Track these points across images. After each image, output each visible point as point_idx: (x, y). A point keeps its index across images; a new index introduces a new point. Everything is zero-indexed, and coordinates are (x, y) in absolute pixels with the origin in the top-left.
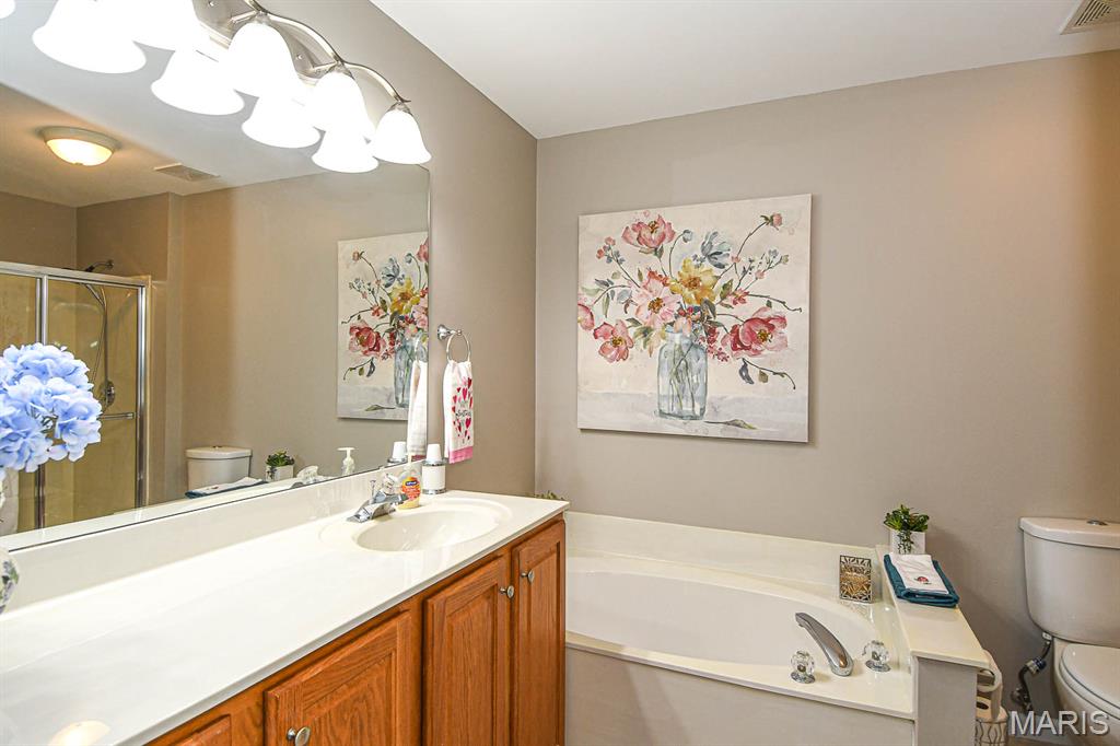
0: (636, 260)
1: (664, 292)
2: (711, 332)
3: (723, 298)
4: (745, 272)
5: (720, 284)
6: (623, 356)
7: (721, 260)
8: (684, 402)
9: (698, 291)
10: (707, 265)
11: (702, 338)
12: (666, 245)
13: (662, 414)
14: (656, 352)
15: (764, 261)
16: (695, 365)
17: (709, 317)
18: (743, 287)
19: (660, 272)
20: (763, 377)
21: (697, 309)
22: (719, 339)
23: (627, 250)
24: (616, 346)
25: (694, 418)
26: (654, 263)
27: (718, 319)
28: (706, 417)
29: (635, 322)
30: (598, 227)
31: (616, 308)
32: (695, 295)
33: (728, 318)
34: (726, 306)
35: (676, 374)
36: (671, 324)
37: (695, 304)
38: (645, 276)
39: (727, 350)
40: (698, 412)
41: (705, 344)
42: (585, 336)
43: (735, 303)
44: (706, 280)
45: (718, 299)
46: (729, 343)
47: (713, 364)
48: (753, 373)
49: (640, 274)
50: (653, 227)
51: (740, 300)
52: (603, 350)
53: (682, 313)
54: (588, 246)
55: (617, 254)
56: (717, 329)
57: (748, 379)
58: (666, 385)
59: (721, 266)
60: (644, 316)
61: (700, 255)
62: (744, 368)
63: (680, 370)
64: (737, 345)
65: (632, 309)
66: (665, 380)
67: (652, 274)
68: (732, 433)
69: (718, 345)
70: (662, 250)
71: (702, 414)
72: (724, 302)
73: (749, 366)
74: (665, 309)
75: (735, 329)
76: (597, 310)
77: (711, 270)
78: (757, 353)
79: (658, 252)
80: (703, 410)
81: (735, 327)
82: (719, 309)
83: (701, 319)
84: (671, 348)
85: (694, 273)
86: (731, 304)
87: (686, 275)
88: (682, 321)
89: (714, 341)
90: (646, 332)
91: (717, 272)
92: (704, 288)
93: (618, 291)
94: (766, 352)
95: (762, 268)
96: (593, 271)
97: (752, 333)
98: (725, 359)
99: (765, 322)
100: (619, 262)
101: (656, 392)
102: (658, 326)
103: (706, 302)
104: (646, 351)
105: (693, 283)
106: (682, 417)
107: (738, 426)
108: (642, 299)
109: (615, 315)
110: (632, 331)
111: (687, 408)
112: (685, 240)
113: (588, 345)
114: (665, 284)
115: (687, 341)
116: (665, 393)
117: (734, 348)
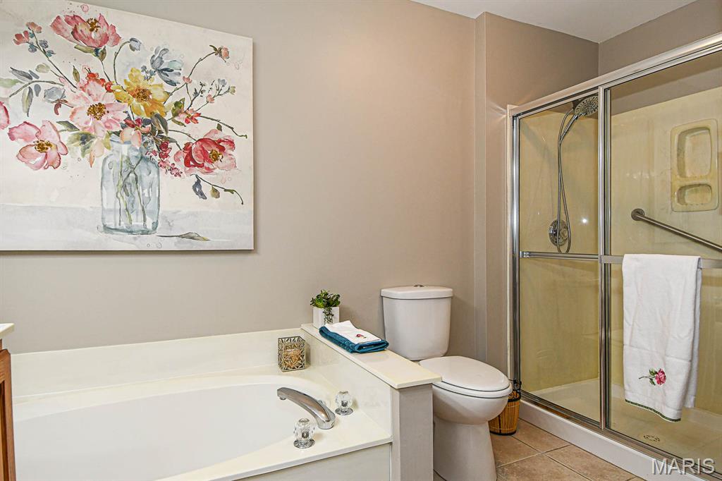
0: (69, 56)
1: (109, 99)
2: (164, 147)
3: (176, 115)
4: (196, 94)
5: (171, 101)
6: (56, 164)
7: (171, 77)
8: (133, 216)
9: (148, 104)
10: (157, 79)
11: (154, 152)
12: (110, 49)
13: (107, 229)
14: (98, 162)
15: (214, 87)
16: (146, 179)
17: (160, 132)
18: (194, 107)
19: (102, 76)
20: (216, 193)
21: (146, 122)
22: (172, 154)
23: (58, 42)
24: (43, 151)
25: (145, 232)
26: (95, 65)
27: (170, 135)
28: (159, 232)
29: (72, 127)
31: (42, 108)
32: (144, 106)
33: (179, 135)
34: (179, 123)
35: (124, 187)
36: (118, 134)
37: (145, 116)
38: (83, 76)
39: (180, 166)
40: (150, 226)
41: (157, 159)
43: (187, 121)
44: (157, 94)
45: (169, 116)
46: (182, 160)
47: (166, 178)
48: (206, 189)
49: (76, 74)
50: (93, 25)
51: (191, 119)
52: (23, 154)
53: (128, 124)
55: (45, 44)
56: (170, 145)
57: (202, 195)
58: (111, 198)
59: (172, 83)
60: (83, 120)
61: (149, 68)
62: (198, 183)
63: (128, 183)
64: (189, 161)
65: (64, 110)
66: (111, 190)
67: (92, 76)
68: (187, 245)
69: (171, 160)
70: (104, 53)
71: (155, 229)
72: (176, 119)
73: (202, 183)
74: (110, 116)
75: (188, 147)
76: (15, 105)
77: (161, 86)
78: (209, 170)
79: (98, 52)
80: (155, 225)
81: (187, 145)
82: (170, 125)
83: (152, 132)
84: (118, 159)
85: (143, 84)
86: (184, 122)
87: (135, 85)
88: (130, 132)
89: (167, 156)
90: (85, 138)
91: (170, 88)
92: (154, 102)
93: (44, 86)
94: (217, 171)
95: (213, 93)
97: (204, 152)
98: (178, 174)
99: (217, 143)
100: (48, 54)
101: (99, 206)
102: (101, 133)
103: (157, 116)
104: (85, 160)
105: (143, 94)
106: (131, 232)
107: (192, 238)
108: (79, 103)
109: (41, 114)
110: (67, 136)
111: (137, 222)
112: (133, 49)
114: (109, 90)
115: (136, 153)
116: (112, 207)
117: (187, 164)
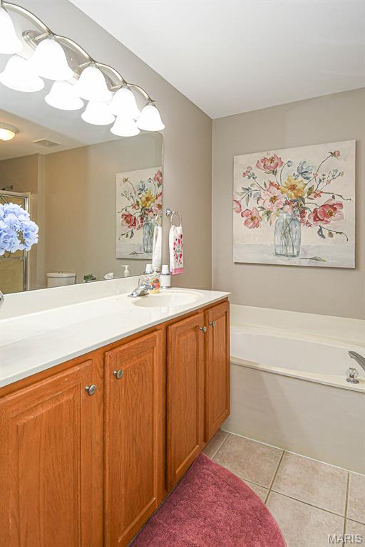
0: (263, 177)
1: (277, 193)
2: (303, 213)
3: (309, 195)
4: (320, 181)
5: (307, 187)
6: (257, 225)
7: (307, 175)
8: (288, 248)
9: (295, 192)
10: (300, 178)
11: (298, 216)
12: (279, 169)
13: (277, 254)
14: (274, 223)
15: (331, 175)
16: (294, 230)
17: (301, 205)
18: (319, 189)
19: (275, 183)
20: (331, 235)
21: (295, 201)
22: (307, 216)
23: (259, 172)
24: (253, 220)
25: (293, 256)
26: (273, 178)
27: (306, 205)
28: (300, 256)
29: (263, 208)
30: (244, 161)
31: (253, 202)
32: (294, 194)
33: (311, 205)
34: (311, 199)
35: (284, 234)
36: (282, 209)
37: (295, 198)
38: (268, 185)
39: (311, 221)
40: (296, 253)
41: (299, 219)
42: (237, 216)
43: (315, 197)
44: (300, 186)
45: (306, 195)
46: (312, 218)
47: (304, 228)
48: (325, 233)
49: (265, 184)
50: (272, 160)
51: (317, 195)
52: (246, 223)
53: (287, 203)
54: (238, 171)
55: (253, 174)
56: (306, 211)
57: (323, 236)
58: (278, 240)
59: (307, 178)
60: (268, 205)
61: (297, 173)
62: (320, 230)
63: (286, 232)
64: (316, 218)
65: (261, 201)
66: (279, 236)
67: (271, 184)
68: (314, 263)
69: (306, 219)
70: (276, 172)
71: (298, 254)
72: (310, 197)
73: (323, 229)
74: (278, 201)
75: (315, 211)
76: (243, 203)
77: (302, 181)
78: (327, 222)
79: (275, 173)
80: (298, 252)
81: (315, 209)
82: (307, 200)
83: (297, 206)
84: (282, 221)
85: (293, 182)
86: (313, 197)
87: (289, 184)
88: (287, 207)
89: (304, 217)
90: (268, 213)
91: (306, 181)
92: (299, 190)
93: (253, 193)
94: (332, 222)
95: (329, 179)
96: (241, 183)
97: (324, 212)
98: (310, 226)
99: (332, 206)
100: (255, 178)
101: (273, 243)
102: (275, 210)
103: (300, 197)
104: (268, 223)
105: (293, 188)
106: (287, 256)
107: (317, 260)
108: (266, 197)
109: (253, 205)
110: (261, 213)
111: (290, 251)
112: (289, 166)
113: (239, 220)
114: (278, 189)
115: (290, 217)
116: (279, 244)
117: (315, 220)
